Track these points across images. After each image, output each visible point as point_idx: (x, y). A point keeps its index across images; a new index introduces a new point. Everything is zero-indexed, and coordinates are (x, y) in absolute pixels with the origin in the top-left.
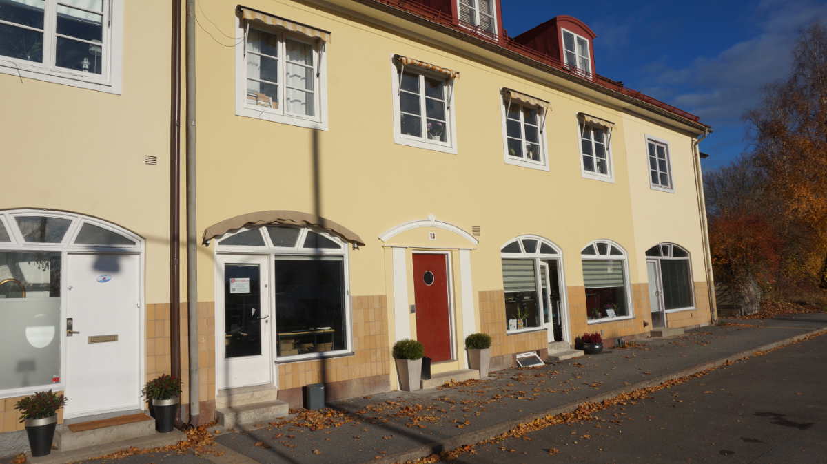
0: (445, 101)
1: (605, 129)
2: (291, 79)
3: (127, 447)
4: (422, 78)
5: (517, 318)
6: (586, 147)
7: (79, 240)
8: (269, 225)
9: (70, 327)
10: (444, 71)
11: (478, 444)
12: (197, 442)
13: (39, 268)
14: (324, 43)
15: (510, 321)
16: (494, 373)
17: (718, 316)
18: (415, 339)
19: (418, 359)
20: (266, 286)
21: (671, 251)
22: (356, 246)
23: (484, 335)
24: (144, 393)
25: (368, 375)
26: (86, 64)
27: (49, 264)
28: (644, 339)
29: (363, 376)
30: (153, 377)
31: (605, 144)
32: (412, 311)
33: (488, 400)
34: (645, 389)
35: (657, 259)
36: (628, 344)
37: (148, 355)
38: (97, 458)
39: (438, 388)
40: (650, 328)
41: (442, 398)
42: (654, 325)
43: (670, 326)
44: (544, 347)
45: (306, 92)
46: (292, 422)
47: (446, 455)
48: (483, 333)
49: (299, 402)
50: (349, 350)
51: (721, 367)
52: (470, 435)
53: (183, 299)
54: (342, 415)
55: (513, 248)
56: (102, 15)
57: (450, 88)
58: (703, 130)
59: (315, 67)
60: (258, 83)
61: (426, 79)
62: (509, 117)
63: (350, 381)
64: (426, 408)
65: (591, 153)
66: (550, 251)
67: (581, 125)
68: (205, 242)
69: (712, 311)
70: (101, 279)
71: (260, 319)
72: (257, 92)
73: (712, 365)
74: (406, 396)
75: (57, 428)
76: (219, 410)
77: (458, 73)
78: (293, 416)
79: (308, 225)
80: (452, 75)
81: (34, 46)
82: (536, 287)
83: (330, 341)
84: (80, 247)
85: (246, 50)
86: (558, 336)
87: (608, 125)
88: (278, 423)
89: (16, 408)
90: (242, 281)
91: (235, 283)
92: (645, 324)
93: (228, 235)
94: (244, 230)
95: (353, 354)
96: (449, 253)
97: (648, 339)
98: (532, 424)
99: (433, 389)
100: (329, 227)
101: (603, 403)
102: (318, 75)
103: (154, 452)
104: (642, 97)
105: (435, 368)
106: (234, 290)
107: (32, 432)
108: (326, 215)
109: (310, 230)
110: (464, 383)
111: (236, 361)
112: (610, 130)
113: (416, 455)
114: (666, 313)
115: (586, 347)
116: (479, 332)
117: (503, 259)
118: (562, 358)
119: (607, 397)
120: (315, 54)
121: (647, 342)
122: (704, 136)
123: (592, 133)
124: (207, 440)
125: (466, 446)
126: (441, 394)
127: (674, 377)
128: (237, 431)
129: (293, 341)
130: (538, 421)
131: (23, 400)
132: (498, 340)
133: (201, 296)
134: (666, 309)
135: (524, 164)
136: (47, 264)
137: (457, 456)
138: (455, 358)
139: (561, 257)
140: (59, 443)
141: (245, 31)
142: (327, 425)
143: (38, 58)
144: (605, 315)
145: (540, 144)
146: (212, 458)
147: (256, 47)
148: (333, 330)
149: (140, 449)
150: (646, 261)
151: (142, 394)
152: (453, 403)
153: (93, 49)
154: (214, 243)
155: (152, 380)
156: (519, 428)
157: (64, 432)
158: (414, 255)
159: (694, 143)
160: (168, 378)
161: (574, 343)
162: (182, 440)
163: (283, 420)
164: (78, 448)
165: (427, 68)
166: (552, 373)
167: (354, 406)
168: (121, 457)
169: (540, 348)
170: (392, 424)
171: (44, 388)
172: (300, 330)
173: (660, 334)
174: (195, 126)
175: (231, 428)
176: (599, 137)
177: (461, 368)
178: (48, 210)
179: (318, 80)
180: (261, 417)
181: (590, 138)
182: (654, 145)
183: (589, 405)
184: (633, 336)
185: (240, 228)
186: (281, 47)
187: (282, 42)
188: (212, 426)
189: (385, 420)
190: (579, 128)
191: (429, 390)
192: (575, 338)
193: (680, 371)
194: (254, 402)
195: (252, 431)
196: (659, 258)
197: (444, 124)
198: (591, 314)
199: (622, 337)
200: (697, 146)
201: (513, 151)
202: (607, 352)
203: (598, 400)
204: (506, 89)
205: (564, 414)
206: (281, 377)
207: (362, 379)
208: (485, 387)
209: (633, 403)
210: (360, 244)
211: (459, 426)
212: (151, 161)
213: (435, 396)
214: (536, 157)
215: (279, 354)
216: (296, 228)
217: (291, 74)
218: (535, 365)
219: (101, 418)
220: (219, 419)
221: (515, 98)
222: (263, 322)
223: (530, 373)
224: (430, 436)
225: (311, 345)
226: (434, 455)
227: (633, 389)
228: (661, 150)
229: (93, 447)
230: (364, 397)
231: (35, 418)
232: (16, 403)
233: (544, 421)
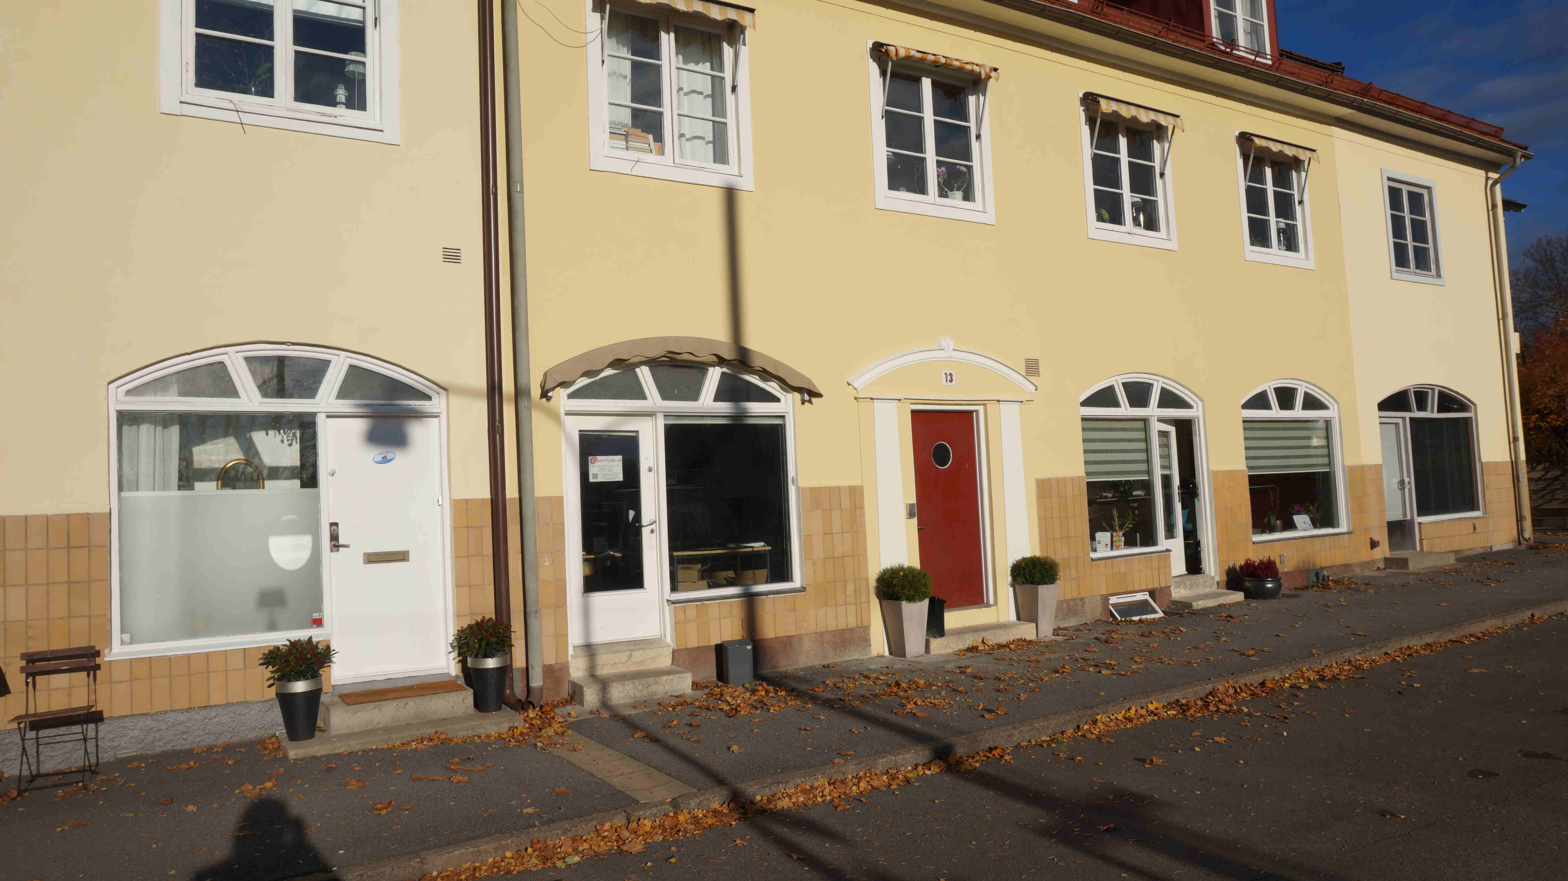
0: (972, 124)
1: (1296, 163)
2: (686, 98)
3: (430, 731)
4: (926, 84)
5: (1112, 529)
6: (1256, 201)
7: (344, 393)
8: (653, 363)
9: (334, 537)
10: (968, 67)
11: (1018, 746)
12: (540, 730)
13: (282, 441)
14: (743, 29)
15: (1099, 535)
16: (1066, 629)
17: (1534, 531)
18: (916, 564)
19: (921, 600)
20: (650, 470)
21: (1433, 401)
22: (807, 397)
23: (1046, 558)
24: (453, 647)
25: (832, 626)
26: (341, 94)
27: (298, 435)
28: (1368, 573)
29: (821, 629)
30: (466, 622)
31: (1296, 193)
32: (911, 515)
33: (1046, 675)
34: (1350, 662)
35: (1404, 418)
36: (1334, 582)
37: (458, 585)
38: (385, 746)
39: (959, 654)
40: (1383, 551)
41: (962, 670)
42: (1392, 546)
43: (1425, 549)
44: (1163, 585)
45: (714, 122)
46: (697, 704)
47: (959, 762)
48: (1045, 555)
49: (710, 672)
50: (797, 582)
51: (1518, 627)
52: (1003, 731)
53: (511, 491)
54: (783, 693)
55: (1105, 398)
56: (364, 8)
57: (982, 98)
58: (1511, 154)
59: (728, 74)
60: (629, 111)
61: (934, 84)
62: (1096, 148)
63: (800, 638)
64: (931, 685)
65: (1265, 212)
66: (1181, 403)
67: (1245, 157)
68: (544, 394)
69: (1520, 519)
70: (379, 458)
71: (641, 526)
72: (626, 126)
73: (1500, 623)
74: (899, 664)
75: (324, 698)
76: (574, 680)
77: (996, 70)
78: (699, 693)
79: (721, 361)
80: (983, 76)
81: (259, 72)
82: (1149, 472)
83: (765, 568)
84: (345, 406)
85: (606, 52)
86: (1194, 564)
87: (1303, 155)
88: (673, 703)
89: (262, 664)
90: (609, 461)
91: (597, 464)
92: (1374, 544)
93: (585, 381)
94: (609, 372)
95: (803, 589)
96: (981, 409)
97: (1376, 574)
98: (1120, 717)
99: (948, 655)
100: (757, 363)
101: (1263, 684)
102: (734, 89)
103: (473, 742)
104: (1376, 95)
105: (953, 619)
106: (595, 476)
107: (286, 701)
108: (753, 342)
109: (725, 370)
110: (1006, 646)
111: (601, 599)
112: (1306, 164)
113: (904, 759)
114: (1420, 524)
115: (1247, 584)
116: (1038, 553)
117: (1084, 419)
118: (1199, 605)
119: (1272, 675)
120: (728, 51)
121: (1374, 578)
122: (1513, 166)
123: (1268, 171)
124: (556, 726)
125: (996, 748)
126: (963, 663)
127: (1416, 642)
128: (605, 715)
129: (699, 566)
130: (1133, 711)
131: (270, 651)
132: (1073, 572)
133: (541, 488)
134: (1419, 515)
135: (1128, 239)
136: (294, 435)
137: (977, 765)
138: (991, 602)
139: (1200, 414)
140: (326, 721)
141: (602, 18)
142: (756, 708)
143: (267, 90)
144: (1290, 525)
145: (1160, 198)
146: (565, 754)
147: (623, 46)
148: (770, 548)
149: (450, 736)
150: (1378, 420)
151: (451, 650)
152: (981, 679)
153: (351, 68)
154: (560, 395)
155: (465, 626)
156: (1095, 722)
157: (333, 704)
158: (914, 412)
159: (1490, 182)
160: (490, 624)
161: (1225, 578)
162: (516, 724)
163: (681, 700)
164: (356, 730)
165: (936, 64)
166: (1173, 632)
167: (804, 680)
168: (422, 747)
169: (1156, 585)
170: (869, 709)
171: (301, 635)
172: (711, 546)
173: (1403, 563)
174: (522, 192)
175: (595, 709)
176: (1282, 180)
177: (1003, 620)
178: (293, 344)
179: (733, 97)
180: (645, 693)
181: (1262, 181)
182: (1400, 190)
183: (1234, 687)
184: (1347, 566)
185: (602, 370)
186: (667, 41)
187: (668, 33)
188: (564, 705)
189: (856, 703)
190: (1240, 162)
191: (941, 655)
192: (1226, 567)
193: (1429, 631)
194: (634, 668)
195: (629, 715)
196: (1407, 415)
197: (970, 168)
198: (1261, 524)
199: (1322, 569)
200: (1498, 188)
201: (1106, 215)
202: (1289, 596)
203: (1254, 679)
204: (1091, 94)
205: (1184, 701)
206: (679, 626)
207: (821, 634)
208: (1043, 653)
209: (1321, 685)
210: (814, 394)
211: (987, 716)
212: (452, 256)
213: (951, 666)
214: (1151, 224)
215: (674, 589)
216: (701, 368)
217: (685, 90)
218: (1144, 617)
219: (390, 686)
220: (575, 695)
221: (1110, 111)
222: (645, 532)
223: (1132, 630)
224: (933, 731)
225: (731, 574)
226: (937, 761)
227: (1325, 662)
228: (1416, 201)
229: (379, 729)
230: (824, 666)
231: (289, 681)
232: (261, 656)
233: (1144, 712)
